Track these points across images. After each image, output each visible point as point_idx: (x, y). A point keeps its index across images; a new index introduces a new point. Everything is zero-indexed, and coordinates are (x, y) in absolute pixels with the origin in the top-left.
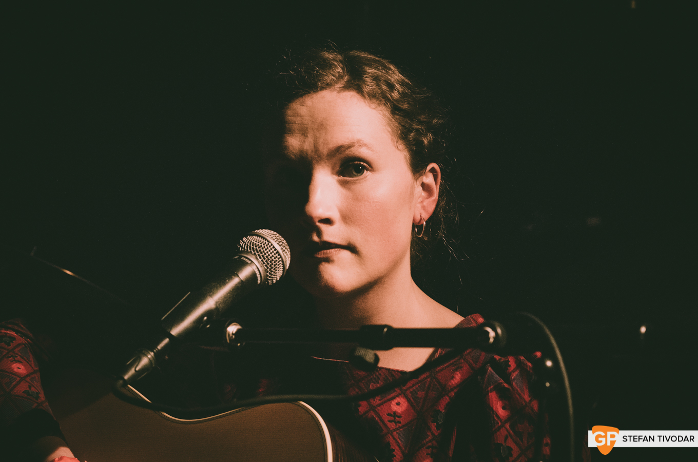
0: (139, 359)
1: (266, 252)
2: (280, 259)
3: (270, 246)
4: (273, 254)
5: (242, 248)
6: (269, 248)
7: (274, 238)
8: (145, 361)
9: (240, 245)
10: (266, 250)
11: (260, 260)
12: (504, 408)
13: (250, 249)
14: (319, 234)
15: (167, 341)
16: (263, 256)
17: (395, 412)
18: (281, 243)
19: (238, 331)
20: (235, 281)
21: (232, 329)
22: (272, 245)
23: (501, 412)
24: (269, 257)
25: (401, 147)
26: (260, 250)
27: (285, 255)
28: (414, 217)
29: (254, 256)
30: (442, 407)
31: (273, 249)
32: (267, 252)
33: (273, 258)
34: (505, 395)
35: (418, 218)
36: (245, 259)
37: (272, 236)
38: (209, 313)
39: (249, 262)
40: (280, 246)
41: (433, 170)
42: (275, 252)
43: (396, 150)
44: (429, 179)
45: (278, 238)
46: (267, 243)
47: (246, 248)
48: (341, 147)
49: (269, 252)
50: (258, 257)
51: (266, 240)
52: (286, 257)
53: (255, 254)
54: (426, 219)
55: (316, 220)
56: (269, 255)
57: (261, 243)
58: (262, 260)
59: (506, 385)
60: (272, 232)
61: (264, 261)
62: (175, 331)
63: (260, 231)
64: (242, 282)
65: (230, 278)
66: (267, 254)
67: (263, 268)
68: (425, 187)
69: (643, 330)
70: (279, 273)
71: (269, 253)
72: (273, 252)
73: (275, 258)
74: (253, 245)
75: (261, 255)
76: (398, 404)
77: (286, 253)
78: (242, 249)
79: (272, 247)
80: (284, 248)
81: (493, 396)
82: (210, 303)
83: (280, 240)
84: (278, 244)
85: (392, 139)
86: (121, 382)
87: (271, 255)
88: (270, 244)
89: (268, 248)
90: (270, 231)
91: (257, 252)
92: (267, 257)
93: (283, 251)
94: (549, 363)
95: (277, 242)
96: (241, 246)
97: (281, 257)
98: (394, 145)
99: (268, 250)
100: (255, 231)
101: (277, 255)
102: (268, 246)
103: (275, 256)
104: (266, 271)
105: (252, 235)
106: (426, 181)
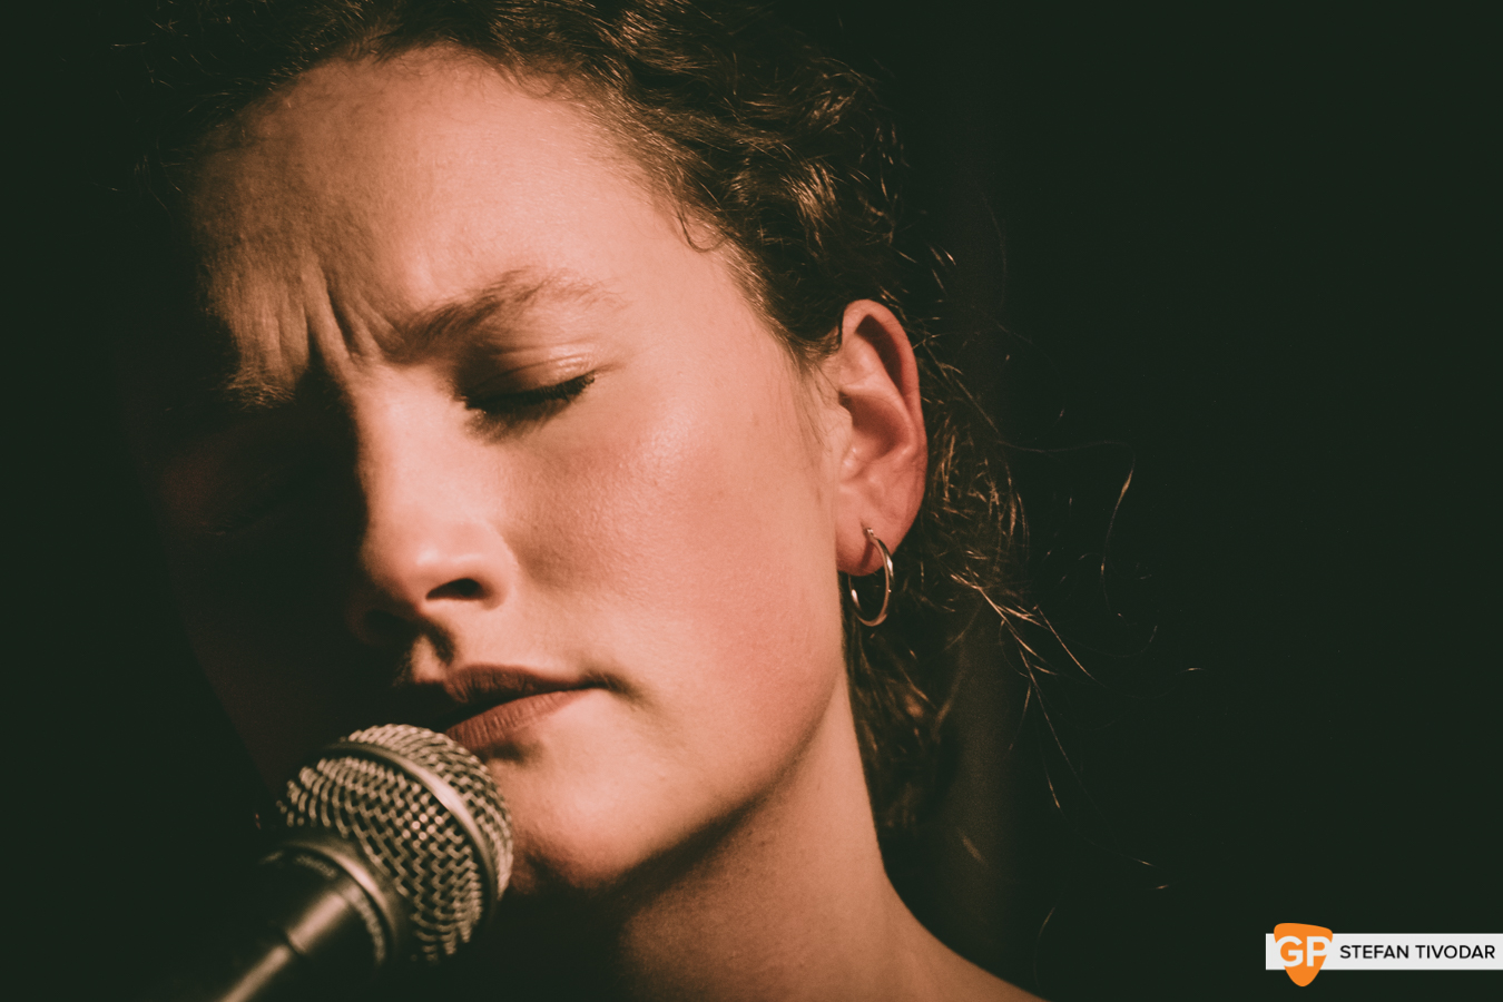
1: (399, 822)
2: (467, 850)
3: (416, 799)
4: (432, 829)
5: (297, 814)
6: (415, 807)
7: (433, 759)
9: (287, 801)
10: (400, 813)
11: (377, 860)
13: (332, 817)
14: (445, 644)
16: (388, 842)
18: (464, 781)
22: (424, 790)
24: (416, 845)
25: (704, 231)
26: (374, 819)
27: (488, 828)
28: (838, 543)
29: (349, 848)
31: (432, 810)
32: (407, 825)
33: (433, 847)
35: (856, 544)
36: (309, 862)
37: (425, 751)
39: (331, 873)
40: (462, 791)
41: (869, 329)
42: (440, 820)
43: (689, 252)
44: (871, 379)
45: (452, 757)
46: (403, 784)
47: (313, 813)
49: (420, 827)
50: (368, 850)
51: (398, 769)
52: (494, 836)
53: (352, 837)
54: (892, 545)
55: (418, 593)
56: (415, 836)
57: (377, 788)
58: (386, 862)
60: (427, 733)
61: (397, 863)
66: (406, 834)
67: (391, 894)
68: (864, 414)
70: (469, 908)
71: (416, 826)
72: (431, 821)
73: (442, 847)
74: (342, 799)
75: (379, 838)
77: (490, 819)
78: (295, 820)
79: (425, 799)
80: (481, 802)
83: (458, 768)
84: (452, 784)
85: (656, 202)
87: (423, 836)
88: (416, 788)
89: (407, 807)
90: (414, 730)
91: (364, 827)
92: (406, 844)
93: (476, 815)
95: (449, 777)
96: (294, 808)
97: (469, 840)
98: (673, 230)
99: (408, 815)
100: (353, 737)
101: (449, 833)
102: (409, 797)
103: (441, 838)
104: (405, 906)
105: (337, 755)
106: (854, 388)
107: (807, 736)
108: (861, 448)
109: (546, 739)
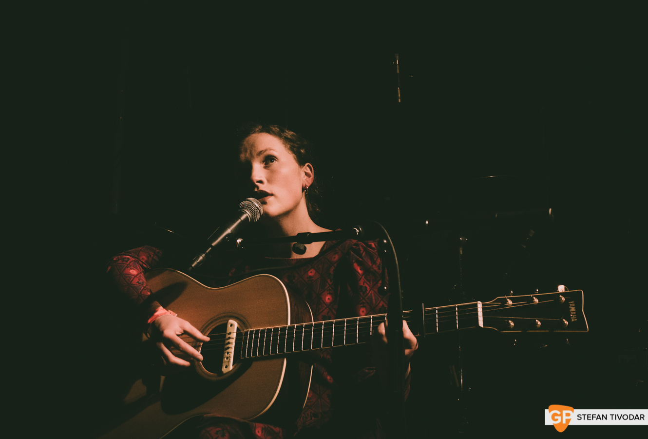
0: (198, 257)
1: (252, 207)
2: (258, 211)
8: (201, 258)
9: (240, 205)
11: (250, 211)
12: (360, 270)
13: (245, 207)
14: (258, 187)
15: (210, 248)
17: (310, 276)
19: (242, 241)
20: (239, 221)
21: (239, 241)
22: (254, 204)
23: (360, 271)
26: (249, 207)
29: (247, 210)
30: (332, 271)
31: (255, 206)
33: (255, 210)
34: (360, 264)
35: (304, 185)
36: (242, 211)
38: (228, 235)
39: (245, 212)
41: (308, 166)
43: (288, 154)
44: (309, 171)
46: (252, 204)
47: (243, 207)
48: (262, 151)
49: (254, 208)
51: (251, 202)
55: (255, 182)
57: (249, 204)
59: (361, 260)
61: (252, 211)
62: (214, 244)
63: (249, 199)
64: (242, 221)
65: (237, 220)
67: (251, 214)
68: (306, 174)
69: (427, 222)
70: (258, 217)
74: (246, 205)
75: (250, 209)
76: (311, 272)
78: (241, 207)
81: (355, 265)
82: (229, 231)
86: (191, 268)
94: (385, 241)
98: (287, 151)
100: (247, 199)
101: (257, 208)
104: (252, 216)
105: (245, 201)
106: (306, 171)
107: (296, 206)
108: (306, 177)
109: (267, 202)
